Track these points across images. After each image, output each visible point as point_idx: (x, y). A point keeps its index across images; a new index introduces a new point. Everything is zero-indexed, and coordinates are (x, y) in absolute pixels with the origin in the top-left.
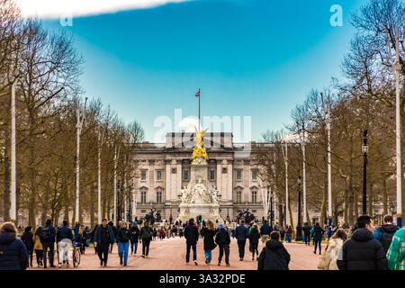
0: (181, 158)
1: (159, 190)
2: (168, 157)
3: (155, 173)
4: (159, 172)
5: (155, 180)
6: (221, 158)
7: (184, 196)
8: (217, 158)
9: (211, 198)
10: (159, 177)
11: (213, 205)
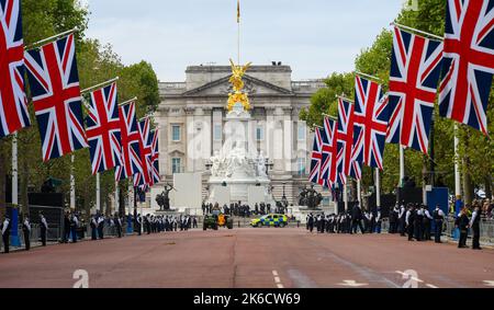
0: (211, 106)
1: (177, 156)
2: (190, 104)
3: (170, 129)
4: (176, 127)
5: (170, 139)
6: (272, 105)
7: (215, 166)
8: (267, 105)
9: (256, 168)
10: (175, 135)
11: (260, 180)
